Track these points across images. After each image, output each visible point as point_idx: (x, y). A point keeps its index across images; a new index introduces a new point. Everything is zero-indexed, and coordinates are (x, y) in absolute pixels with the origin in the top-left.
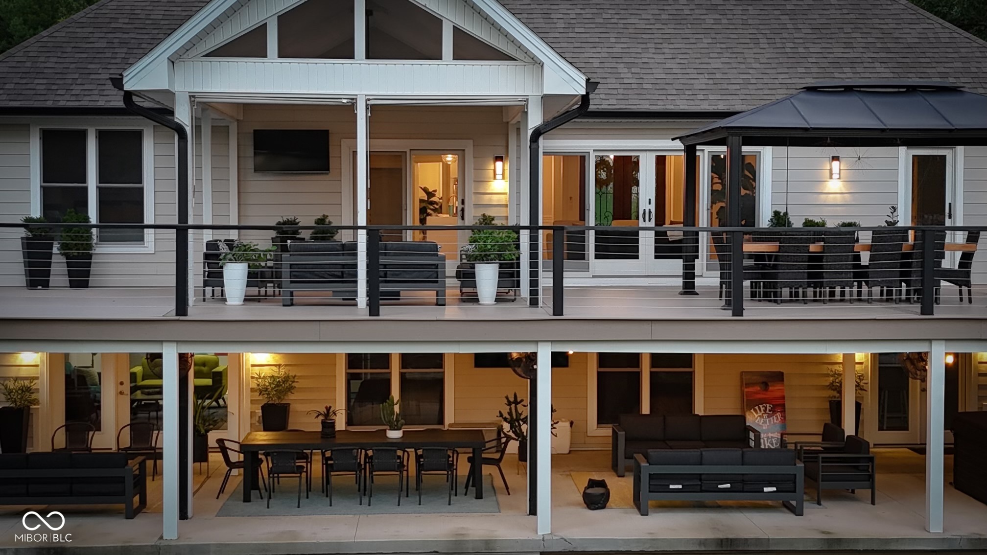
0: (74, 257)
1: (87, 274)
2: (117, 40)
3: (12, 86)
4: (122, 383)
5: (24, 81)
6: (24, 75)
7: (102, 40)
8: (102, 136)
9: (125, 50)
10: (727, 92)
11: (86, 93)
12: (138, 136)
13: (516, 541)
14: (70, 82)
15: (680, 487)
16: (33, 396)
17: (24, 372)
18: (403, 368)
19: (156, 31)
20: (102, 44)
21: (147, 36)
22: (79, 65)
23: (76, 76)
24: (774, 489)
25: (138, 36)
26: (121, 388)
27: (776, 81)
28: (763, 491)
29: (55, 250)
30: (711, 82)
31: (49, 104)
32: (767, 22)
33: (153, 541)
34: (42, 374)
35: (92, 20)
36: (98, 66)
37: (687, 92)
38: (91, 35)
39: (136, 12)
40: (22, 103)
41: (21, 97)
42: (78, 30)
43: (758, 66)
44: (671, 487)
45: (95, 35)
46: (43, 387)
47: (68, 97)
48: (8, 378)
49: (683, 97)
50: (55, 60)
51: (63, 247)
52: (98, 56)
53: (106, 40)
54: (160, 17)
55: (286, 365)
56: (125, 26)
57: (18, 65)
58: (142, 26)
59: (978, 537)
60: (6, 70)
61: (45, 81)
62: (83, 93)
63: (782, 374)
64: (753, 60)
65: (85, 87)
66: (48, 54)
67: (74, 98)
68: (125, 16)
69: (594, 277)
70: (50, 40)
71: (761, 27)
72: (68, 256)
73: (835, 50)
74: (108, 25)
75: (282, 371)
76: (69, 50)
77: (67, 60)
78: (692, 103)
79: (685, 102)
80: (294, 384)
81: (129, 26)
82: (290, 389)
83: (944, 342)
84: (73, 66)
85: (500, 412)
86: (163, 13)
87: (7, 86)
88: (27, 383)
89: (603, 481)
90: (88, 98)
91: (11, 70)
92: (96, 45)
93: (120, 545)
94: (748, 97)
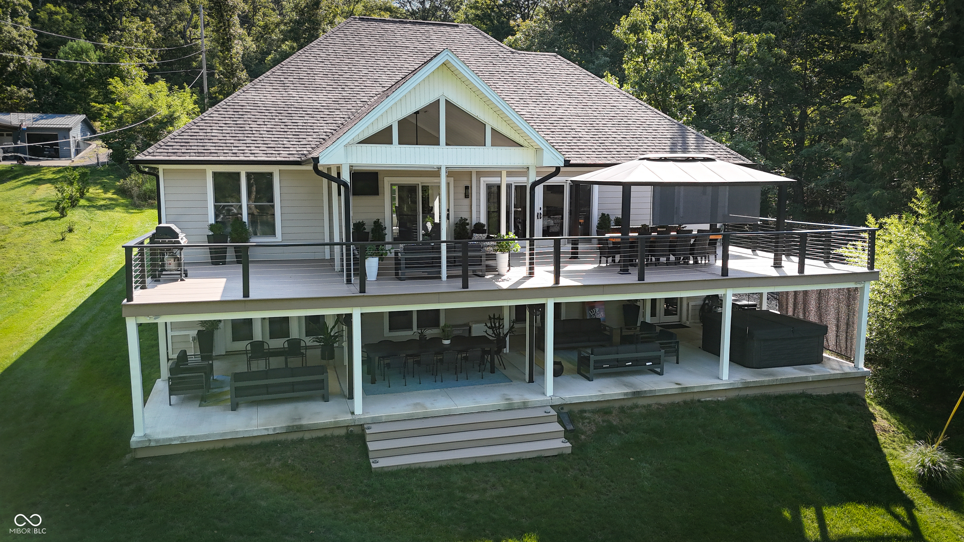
8: (249, 176)
13: (538, 401)
14: (229, 145)
15: (608, 366)
22: (232, 135)
23: (232, 141)
24: (651, 363)
28: (648, 365)
33: (349, 417)
35: (231, 107)
42: (225, 113)
44: (604, 366)
47: (230, 154)
61: (214, 144)
65: (240, 148)
66: (211, 128)
67: (235, 155)
83: (732, 289)
89: (562, 361)
91: (191, 137)
93: (333, 420)
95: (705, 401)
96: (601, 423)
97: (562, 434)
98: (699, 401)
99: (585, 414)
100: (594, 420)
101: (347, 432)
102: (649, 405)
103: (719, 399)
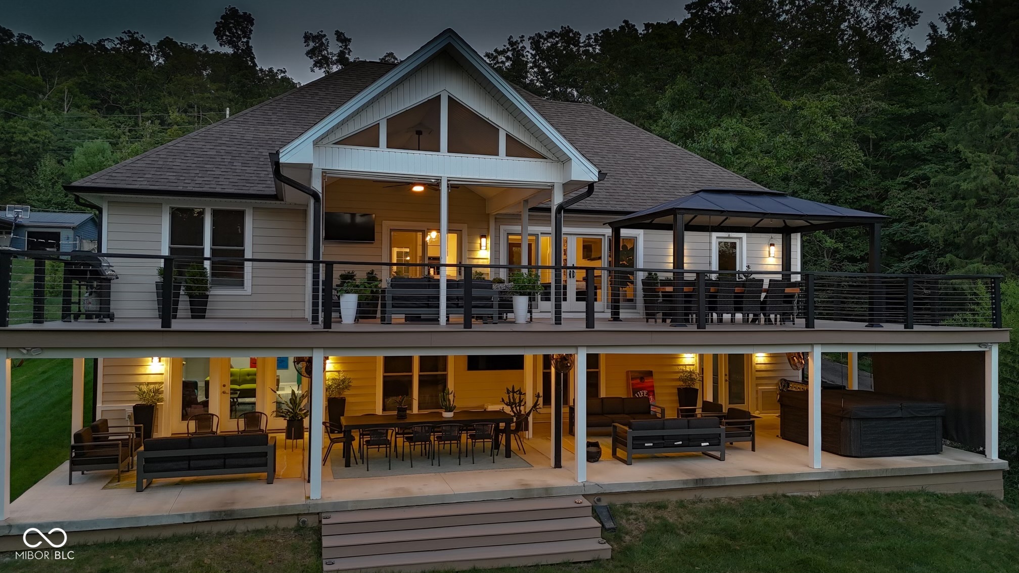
0: (197, 297)
1: (204, 311)
2: (223, 151)
3: (150, 176)
4: (224, 386)
5: (159, 173)
6: (158, 170)
7: (213, 150)
8: (215, 213)
9: (230, 157)
10: (619, 200)
11: (207, 182)
12: (241, 215)
13: (566, 488)
14: (193, 175)
15: (652, 444)
16: (160, 396)
17: (152, 379)
18: (421, 372)
19: (250, 147)
20: (213, 153)
21: (243, 150)
22: (198, 165)
23: (198, 172)
24: (708, 444)
25: (238, 149)
26: (224, 389)
27: (644, 195)
28: (701, 446)
29: (182, 292)
30: (608, 194)
31: (180, 188)
32: (628, 163)
33: (302, 501)
34: (166, 380)
35: (203, 138)
36: (213, 166)
37: (597, 199)
38: (204, 147)
39: (234, 134)
40: (160, 187)
41: (158, 184)
42: (194, 143)
43: (631, 186)
44: (646, 445)
45: (207, 147)
46: (167, 389)
47: (192, 185)
48: (141, 384)
49: (595, 202)
50: (180, 161)
51: (188, 288)
52: (211, 160)
53: (215, 151)
54: (251, 139)
55: (344, 371)
56: (227, 142)
57: (153, 163)
58: (239, 143)
59: (844, 470)
60: (144, 165)
61: (175, 174)
62: (204, 182)
63: (652, 372)
64: (628, 184)
65: (205, 179)
66: (174, 157)
67: (198, 186)
68: (227, 136)
69: (541, 312)
70: (174, 148)
71: (626, 165)
72: (191, 296)
73: (671, 180)
74: (215, 141)
75: (341, 376)
76: (190, 155)
77: (189, 161)
78: (601, 205)
79: (597, 205)
80: (350, 384)
81: (231, 143)
82: (348, 387)
83: (820, 346)
84: (194, 165)
85: (502, 399)
86: (252, 136)
87: (146, 176)
88: (157, 386)
89: (597, 442)
90: (209, 186)
91: (147, 165)
92: (208, 153)
93: (278, 505)
94: (632, 203)
95: (793, 496)
96: (653, 520)
97: (599, 533)
98: (784, 496)
99: (630, 509)
100: (643, 516)
101: (298, 524)
102: (718, 500)
103: (811, 494)
